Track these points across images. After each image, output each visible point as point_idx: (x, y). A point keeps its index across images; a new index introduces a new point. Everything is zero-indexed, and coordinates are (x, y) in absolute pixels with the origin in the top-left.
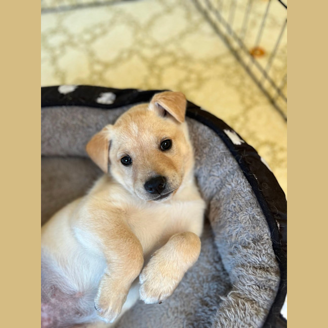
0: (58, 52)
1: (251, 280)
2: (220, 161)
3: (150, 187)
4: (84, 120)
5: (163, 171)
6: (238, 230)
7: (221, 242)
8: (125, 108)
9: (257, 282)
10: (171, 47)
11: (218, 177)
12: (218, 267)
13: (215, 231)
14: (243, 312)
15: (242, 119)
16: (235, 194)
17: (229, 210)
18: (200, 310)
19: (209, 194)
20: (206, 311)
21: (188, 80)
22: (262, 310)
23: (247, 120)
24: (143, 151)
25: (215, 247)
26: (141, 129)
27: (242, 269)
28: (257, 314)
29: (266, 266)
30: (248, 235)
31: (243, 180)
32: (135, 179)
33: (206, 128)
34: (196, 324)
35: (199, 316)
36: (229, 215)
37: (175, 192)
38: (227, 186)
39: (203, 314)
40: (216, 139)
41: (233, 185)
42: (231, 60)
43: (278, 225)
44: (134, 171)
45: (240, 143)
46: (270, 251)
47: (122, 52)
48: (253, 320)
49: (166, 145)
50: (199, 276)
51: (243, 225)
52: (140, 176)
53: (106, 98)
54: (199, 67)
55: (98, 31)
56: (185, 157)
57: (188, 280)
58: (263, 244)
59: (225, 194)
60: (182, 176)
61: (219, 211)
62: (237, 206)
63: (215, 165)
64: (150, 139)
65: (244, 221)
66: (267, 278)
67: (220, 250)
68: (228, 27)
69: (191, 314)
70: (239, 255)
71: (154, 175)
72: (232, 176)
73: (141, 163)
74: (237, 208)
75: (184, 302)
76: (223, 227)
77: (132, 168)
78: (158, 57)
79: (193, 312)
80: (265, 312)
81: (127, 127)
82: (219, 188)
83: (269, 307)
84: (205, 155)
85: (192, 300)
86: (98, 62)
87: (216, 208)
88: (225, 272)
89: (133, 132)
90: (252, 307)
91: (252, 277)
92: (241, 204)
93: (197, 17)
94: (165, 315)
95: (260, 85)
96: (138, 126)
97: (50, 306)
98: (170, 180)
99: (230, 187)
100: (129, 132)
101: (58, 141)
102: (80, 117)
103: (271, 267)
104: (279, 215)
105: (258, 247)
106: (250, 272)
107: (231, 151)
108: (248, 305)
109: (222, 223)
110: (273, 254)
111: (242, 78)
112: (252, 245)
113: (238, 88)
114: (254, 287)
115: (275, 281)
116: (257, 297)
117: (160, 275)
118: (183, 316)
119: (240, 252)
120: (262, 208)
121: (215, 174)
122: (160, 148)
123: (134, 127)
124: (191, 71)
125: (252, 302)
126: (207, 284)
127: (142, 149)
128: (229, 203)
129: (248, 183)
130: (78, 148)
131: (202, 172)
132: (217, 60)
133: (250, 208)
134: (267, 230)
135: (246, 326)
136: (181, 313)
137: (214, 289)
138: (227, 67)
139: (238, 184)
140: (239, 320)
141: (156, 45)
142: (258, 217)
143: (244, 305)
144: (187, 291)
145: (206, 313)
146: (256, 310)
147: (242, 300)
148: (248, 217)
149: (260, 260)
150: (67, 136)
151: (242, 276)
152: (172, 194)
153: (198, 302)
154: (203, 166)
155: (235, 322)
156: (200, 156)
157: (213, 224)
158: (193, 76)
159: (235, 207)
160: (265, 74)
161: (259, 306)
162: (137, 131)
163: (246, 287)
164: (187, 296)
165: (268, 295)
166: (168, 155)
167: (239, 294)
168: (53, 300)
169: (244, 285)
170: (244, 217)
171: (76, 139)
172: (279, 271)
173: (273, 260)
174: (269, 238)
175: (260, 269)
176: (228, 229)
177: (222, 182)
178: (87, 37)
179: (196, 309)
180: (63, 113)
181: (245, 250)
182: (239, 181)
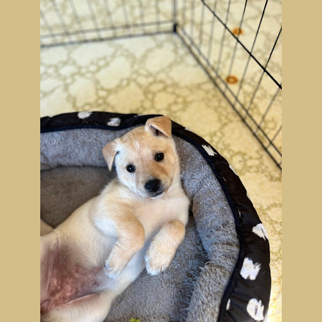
0: (69, 81)
1: (220, 252)
2: (199, 168)
3: (149, 187)
4: (98, 139)
5: (158, 175)
6: (212, 218)
7: (201, 228)
8: (128, 129)
9: (224, 253)
10: (162, 76)
11: (198, 179)
12: (200, 248)
13: (196, 220)
14: (214, 275)
15: (219, 134)
16: (210, 192)
17: (206, 204)
18: (186, 280)
19: (191, 193)
20: (191, 281)
21: (176, 103)
22: (227, 272)
23: (223, 134)
24: (143, 161)
25: (197, 233)
26: (142, 145)
27: (215, 246)
28: (224, 276)
29: (231, 242)
30: (219, 221)
31: (216, 182)
32: (137, 182)
33: (189, 144)
34: (183, 291)
35: (186, 285)
36: (206, 207)
37: (167, 191)
38: (204, 186)
39: (189, 283)
40: (196, 152)
41: (209, 185)
42: (210, 86)
43: (240, 213)
44: (137, 176)
45: (213, 155)
46: (234, 231)
47: (122, 81)
48: (221, 280)
49: (159, 157)
50: (185, 255)
51: (215, 214)
52: (141, 179)
53: (114, 122)
54: (185, 92)
55: (102, 63)
56: (173, 166)
57: (177, 259)
58: (229, 227)
59: (203, 192)
60: (172, 180)
61: (199, 205)
62: (211, 200)
63: (195, 170)
64: (148, 153)
65: (216, 211)
66: (231, 250)
67: (200, 236)
68: (207, 61)
69: (180, 284)
70: (213, 237)
71: (151, 178)
72: (208, 179)
73: (142, 170)
74: (211, 202)
75: (174, 275)
76: (202, 216)
77: (135, 174)
78: (151, 84)
79: (181, 282)
80: (230, 274)
81: (131, 144)
82: (199, 188)
83: (232, 270)
84: (188, 164)
85: (180, 273)
86: (102, 89)
87: (197, 203)
88: (204, 252)
89: (136, 147)
90: (221, 271)
91: (221, 250)
92: (214, 199)
93: (182, 51)
94: (160, 286)
95: (233, 107)
96: (140, 143)
97: (74, 280)
98: (163, 182)
99: (206, 187)
100: (134, 148)
101: (77, 154)
102: (94, 136)
103: (234, 243)
104: (240, 206)
105: (226, 229)
106: (220, 247)
107: (207, 161)
108: (218, 270)
109: (201, 214)
110: (236, 233)
111: (220, 101)
112: (222, 228)
113: (216, 109)
114: (223, 257)
115: (236, 252)
116: (224, 264)
117: (159, 253)
118: (174, 286)
119: (214, 234)
120: (229, 201)
121: (195, 177)
122: (155, 159)
123: (137, 144)
124: (178, 96)
125: (221, 267)
126: (191, 261)
127: (142, 160)
128: (206, 199)
129: (219, 184)
130: (92, 160)
131: (187, 176)
132: (199, 86)
133: (220, 202)
134: (232, 217)
135: (217, 284)
136: (172, 283)
137: (196, 265)
138: (207, 92)
139: (212, 185)
140: (212, 281)
141: (149, 75)
142: (226, 208)
143: (215, 270)
144: (176, 267)
145: (191, 283)
146: (224, 273)
147: (215, 267)
148: (219, 208)
149: (227, 238)
150: (84, 151)
151: (215, 251)
152: (164, 192)
153: (184, 275)
154: (187, 171)
155: (210, 282)
156: (184, 164)
157: (194, 215)
158: (180, 100)
159: (210, 201)
160: (236, 98)
161: (226, 270)
162: (139, 147)
163: (217, 258)
164: (176, 270)
165: (232, 262)
166: (161, 164)
167: (213, 263)
168: (77, 275)
169: (216, 257)
170: (216, 208)
171: (91, 153)
172: (239, 244)
173: (235, 238)
174: (233, 222)
175: (227, 244)
176: (205, 218)
177: (201, 183)
178: (93, 68)
179: (183, 280)
180: (82, 134)
181: (217, 232)
182: (213, 182)
